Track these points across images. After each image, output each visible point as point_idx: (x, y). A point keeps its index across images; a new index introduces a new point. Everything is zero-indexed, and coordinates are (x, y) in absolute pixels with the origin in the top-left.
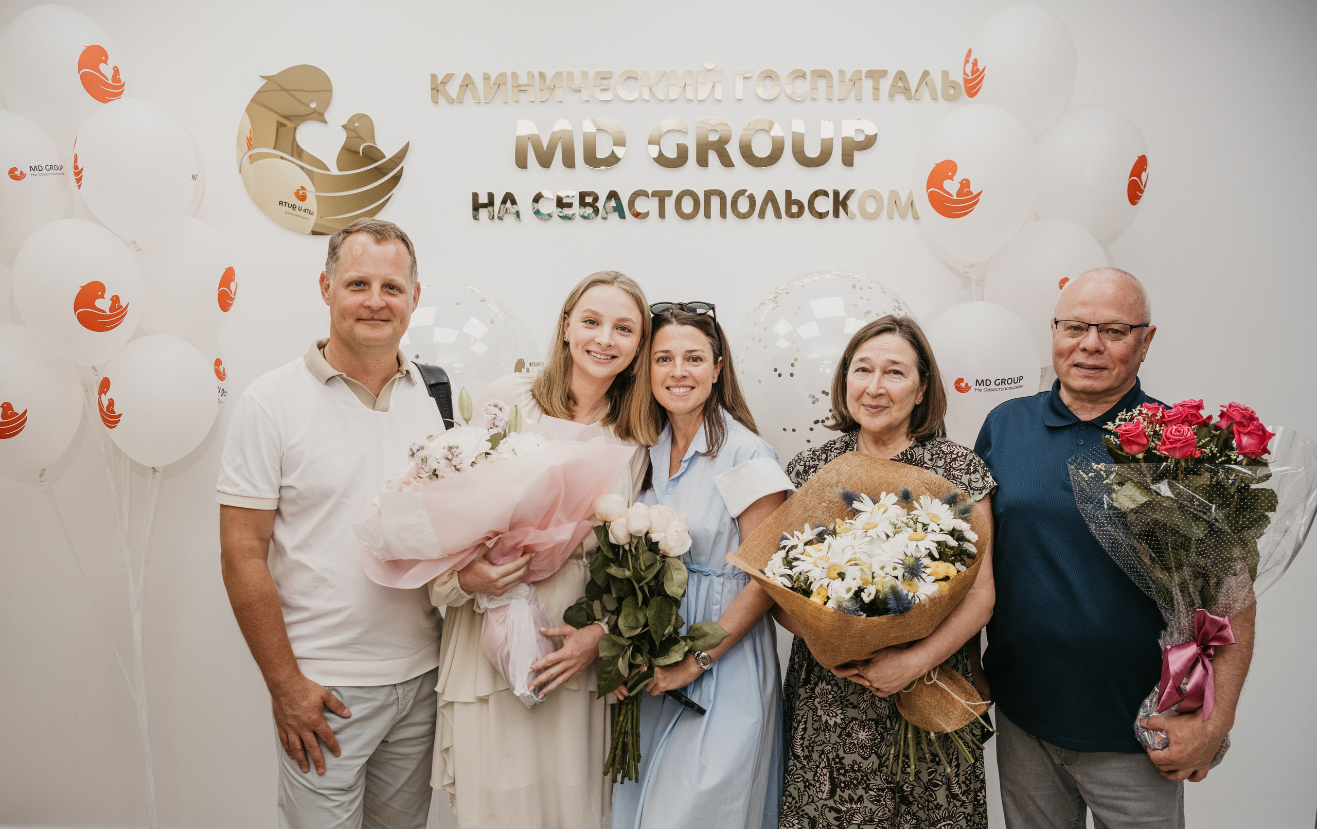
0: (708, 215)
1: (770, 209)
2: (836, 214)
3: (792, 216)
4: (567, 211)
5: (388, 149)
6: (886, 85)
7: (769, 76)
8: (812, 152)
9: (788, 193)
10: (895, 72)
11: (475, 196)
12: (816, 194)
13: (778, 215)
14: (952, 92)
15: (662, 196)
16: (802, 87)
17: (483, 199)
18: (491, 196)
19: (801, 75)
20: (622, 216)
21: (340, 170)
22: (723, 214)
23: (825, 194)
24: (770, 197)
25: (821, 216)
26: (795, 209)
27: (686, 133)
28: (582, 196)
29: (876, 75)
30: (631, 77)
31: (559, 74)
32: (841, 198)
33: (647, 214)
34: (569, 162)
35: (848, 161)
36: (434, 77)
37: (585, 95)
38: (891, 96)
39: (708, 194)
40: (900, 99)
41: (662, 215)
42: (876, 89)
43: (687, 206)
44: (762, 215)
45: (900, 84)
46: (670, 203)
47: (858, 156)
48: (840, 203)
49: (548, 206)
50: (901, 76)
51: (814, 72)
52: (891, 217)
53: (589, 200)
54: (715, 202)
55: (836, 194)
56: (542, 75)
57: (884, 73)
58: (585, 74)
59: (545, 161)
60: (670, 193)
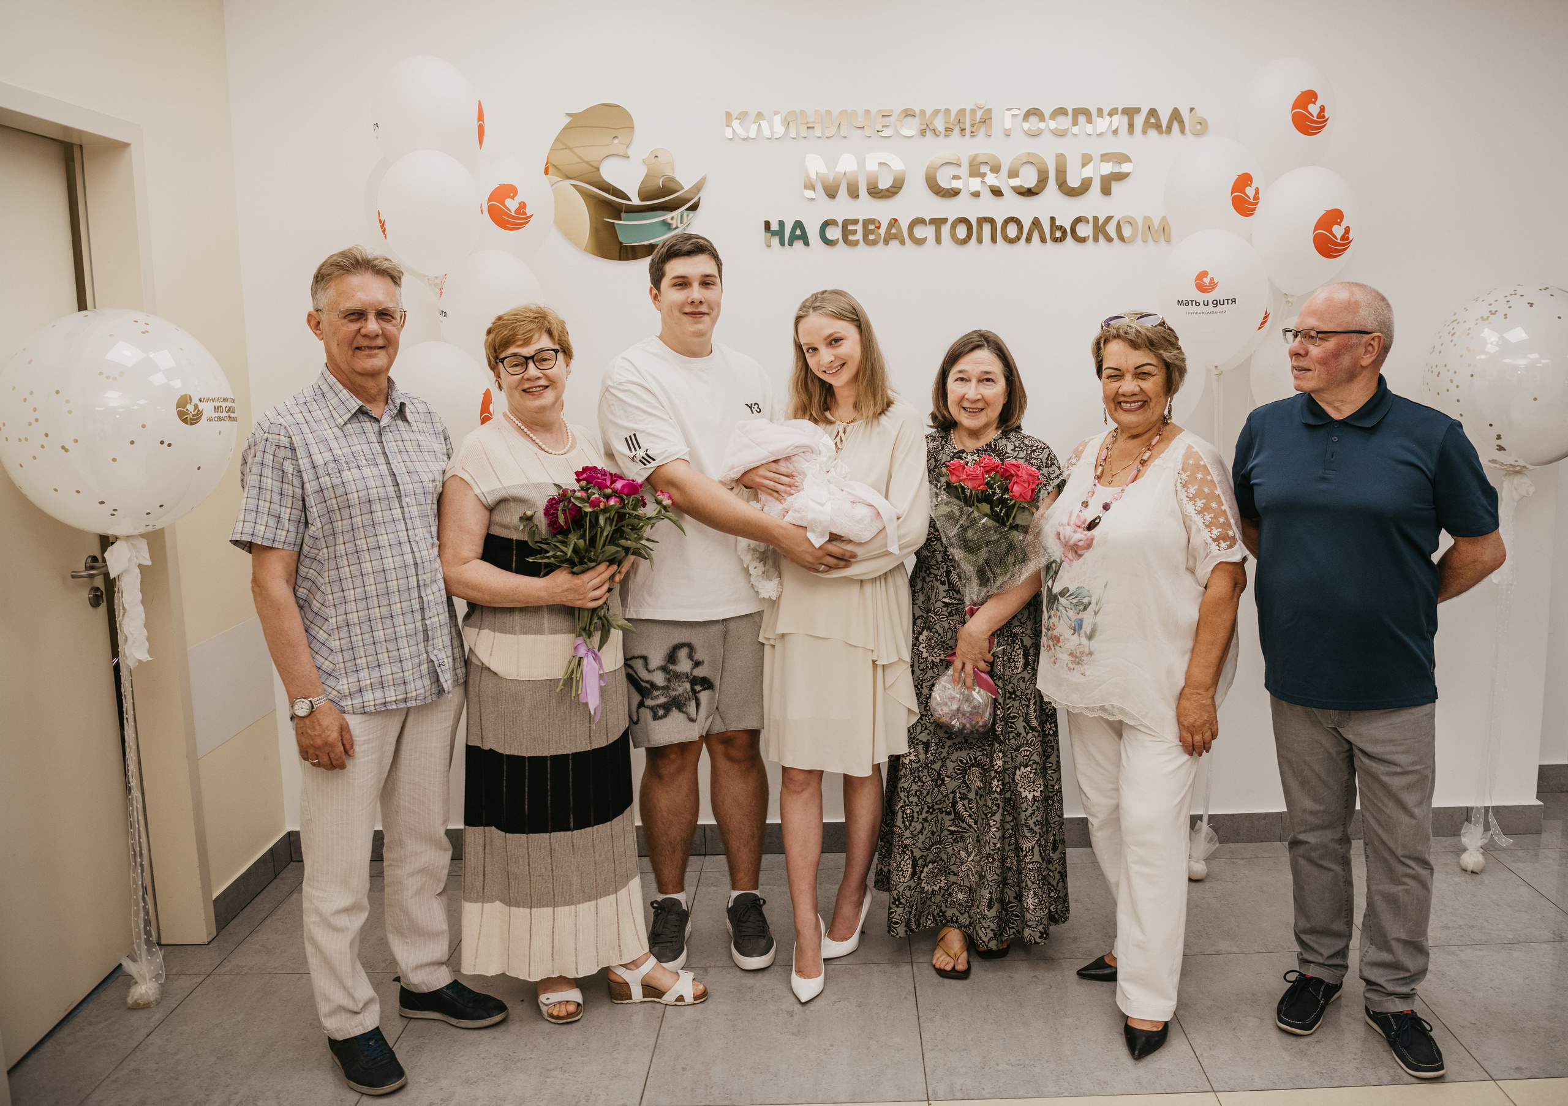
0: (980, 241)
1: (1036, 236)
2: (1096, 240)
3: (1056, 240)
4: (851, 238)
5: (686, 182)
6: (1139, 120)
7: (1033, 113)
8: (1074, 182)
9: (1053, 219)
10: (1148, 110)
11: (767, 225)
12: (1078, 220)
13: (1043, 240)
14: (1199, 127)
15: (938, 223)
16: (1064, 122)
17: (775, 227)
18: (781, 224)
19: (1061, 112)
20: (903, 242)
21: (642, 200)
22: (994, 240)
23: (1087, 221)
24: (1036, 223)
25: (1083, 240)
26: (1058, 234)
27: (959, 165)
28: (867, 222)
29: (1130, 113)
30: (908, 114)
31: (844, 112)
32: (1100, 223)
33: (925, 239)
34: (854, 194)
35: (1106, 191)
36: (728, 115)
37: (868, 131)
38: (1144, 132)
39: (982, 221)
40: (1152, 133)
41: (938, 240)
42: (1131, 126)
43: (962, 232)
44: (1029, 240)
45: (1153, 120)
46: (946, 230)
47: (1115, 187)
48: (1100, 229)
49: (833, 233)
50: (1153, 112)
51: (1074, 110)
52: (1145, 241)
53: (871, 227)
54: (987, 229)
55: (1096, 219)
56: (828, 112)
57: (1138, 110)
58: (867, 112)
59: (831, 193)
60: (945, 220)
